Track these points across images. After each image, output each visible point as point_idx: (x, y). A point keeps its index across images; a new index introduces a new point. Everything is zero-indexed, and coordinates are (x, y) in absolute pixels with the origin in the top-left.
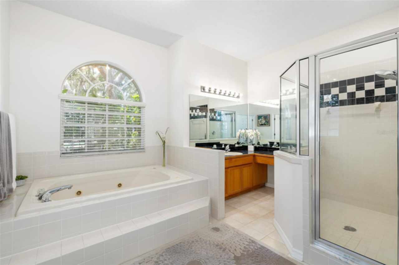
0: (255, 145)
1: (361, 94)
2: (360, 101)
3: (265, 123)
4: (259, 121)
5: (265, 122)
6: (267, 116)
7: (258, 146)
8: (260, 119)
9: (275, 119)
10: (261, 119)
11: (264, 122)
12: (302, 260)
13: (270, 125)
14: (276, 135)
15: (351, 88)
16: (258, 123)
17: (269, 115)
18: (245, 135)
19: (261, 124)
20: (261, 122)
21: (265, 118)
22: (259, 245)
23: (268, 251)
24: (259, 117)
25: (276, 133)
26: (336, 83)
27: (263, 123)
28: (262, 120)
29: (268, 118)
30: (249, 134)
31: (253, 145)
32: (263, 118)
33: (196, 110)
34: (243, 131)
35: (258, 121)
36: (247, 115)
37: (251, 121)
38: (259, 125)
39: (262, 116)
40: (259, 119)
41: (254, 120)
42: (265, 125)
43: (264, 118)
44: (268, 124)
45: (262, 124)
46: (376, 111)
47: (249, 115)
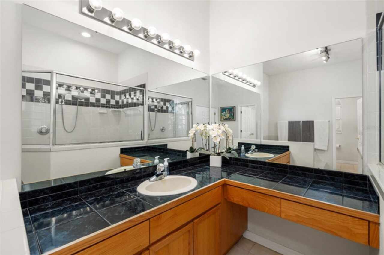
0: (222, 155)
3: (230, 118)
4: (223, 114)
5: (230, 116)
6: (233, 108)
7: (227, 155)
8: (224, 112)
9: (241, 112)
10: (225, 112)
11: (228, 115)
13: (235, 120)
14: (242, 131)
16: (222, 117)
17: (235, 107)
18: (204, 134)
19: (225, 118)
20: (224, 115)
24: (223, 110)
25: (242, 130)
27: (227, 118)
29: (233, 110)
30: (211, 133)
31: (219, 154)
32: (227, 111)
33: (135, 93)
34: (201, 127)
35: (222, 115)
36: (209, 107)
38: (222, 120)
40: (222, 112)
42: (229, 119)
44: (233, 119)
45: (226, 119)
47: (212, 108)
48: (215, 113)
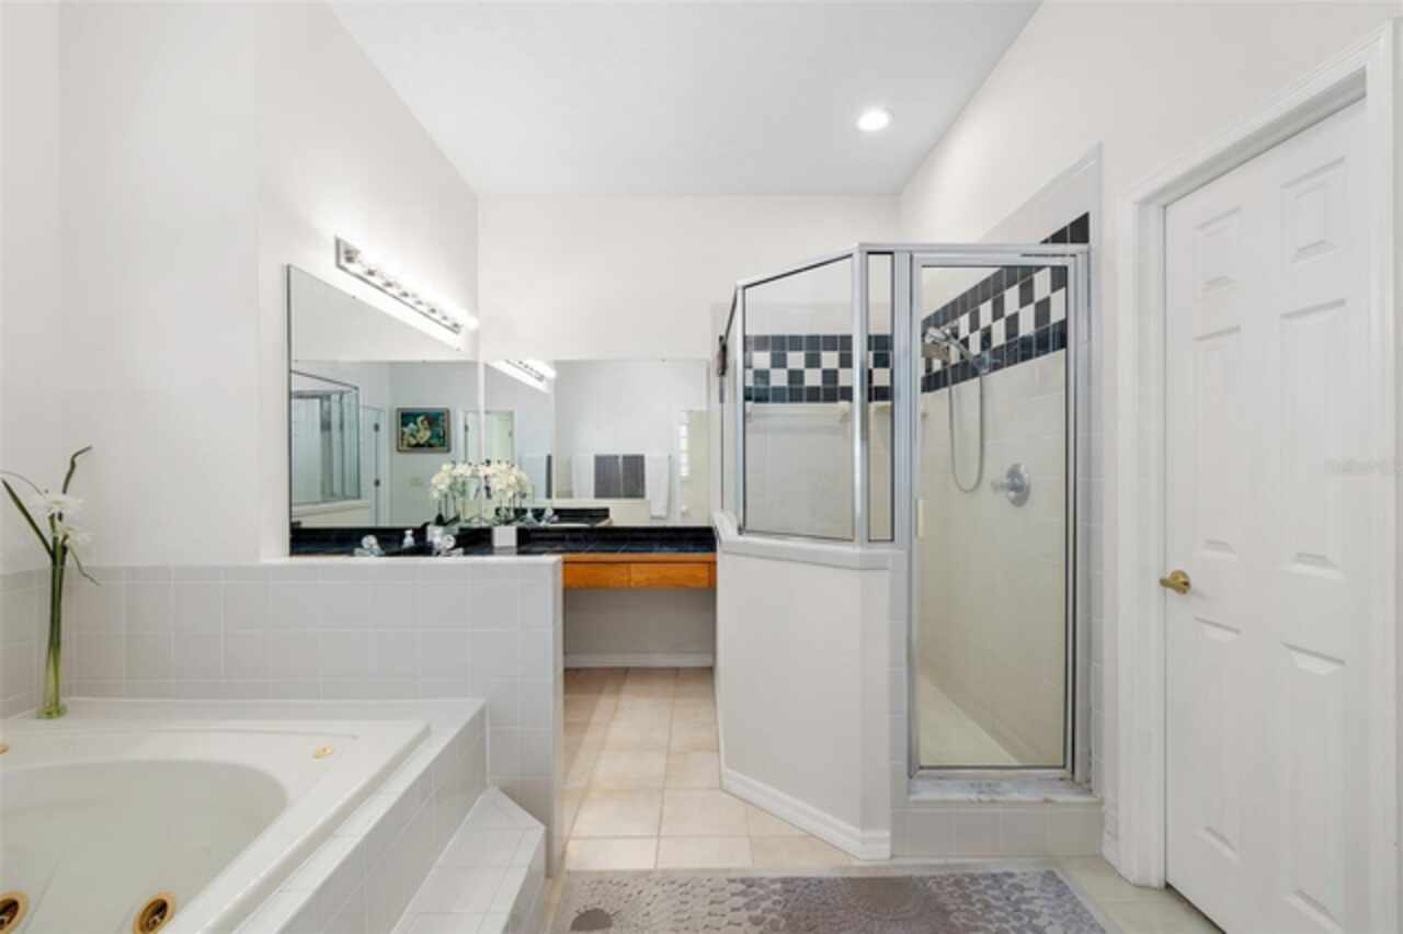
1: (813, 378)
2: (813, 395)
3: (433, 442)
4: (406, 430)
5: (431, 438)
8: (412, 425)
9: (466, 428)
10: (415, 423)
11: (425, 435)
12: (888, 855)
13: (448, 450)
15: (796, 359)
16: (403, 439)
17: (448, 411)
19: (413, 442)
21: (430, 424)
22: (773, 881)
23: (810, 884)
24: (407, 417)
26: (765, 339)
27: (422, 442)
28: (418, 431)
29: (442, 421)
32: (422, 422)
35: (403, 433)
37: (372, 429)
38: (405, 448)
39: (419, 415)
40: (405, 424)
41: (384, 428)
42: (430, 446)
43: (426, 422)
44: (443, 445)
45: (418, 445)
46: (841, 421)
48: (377, 428)
